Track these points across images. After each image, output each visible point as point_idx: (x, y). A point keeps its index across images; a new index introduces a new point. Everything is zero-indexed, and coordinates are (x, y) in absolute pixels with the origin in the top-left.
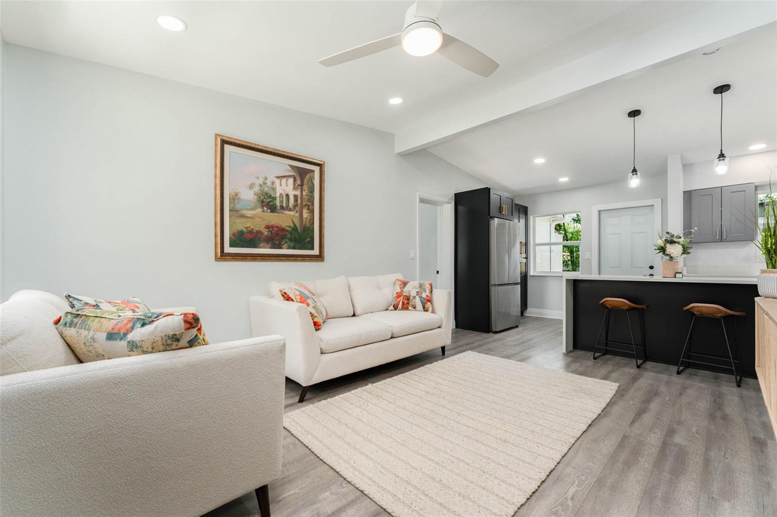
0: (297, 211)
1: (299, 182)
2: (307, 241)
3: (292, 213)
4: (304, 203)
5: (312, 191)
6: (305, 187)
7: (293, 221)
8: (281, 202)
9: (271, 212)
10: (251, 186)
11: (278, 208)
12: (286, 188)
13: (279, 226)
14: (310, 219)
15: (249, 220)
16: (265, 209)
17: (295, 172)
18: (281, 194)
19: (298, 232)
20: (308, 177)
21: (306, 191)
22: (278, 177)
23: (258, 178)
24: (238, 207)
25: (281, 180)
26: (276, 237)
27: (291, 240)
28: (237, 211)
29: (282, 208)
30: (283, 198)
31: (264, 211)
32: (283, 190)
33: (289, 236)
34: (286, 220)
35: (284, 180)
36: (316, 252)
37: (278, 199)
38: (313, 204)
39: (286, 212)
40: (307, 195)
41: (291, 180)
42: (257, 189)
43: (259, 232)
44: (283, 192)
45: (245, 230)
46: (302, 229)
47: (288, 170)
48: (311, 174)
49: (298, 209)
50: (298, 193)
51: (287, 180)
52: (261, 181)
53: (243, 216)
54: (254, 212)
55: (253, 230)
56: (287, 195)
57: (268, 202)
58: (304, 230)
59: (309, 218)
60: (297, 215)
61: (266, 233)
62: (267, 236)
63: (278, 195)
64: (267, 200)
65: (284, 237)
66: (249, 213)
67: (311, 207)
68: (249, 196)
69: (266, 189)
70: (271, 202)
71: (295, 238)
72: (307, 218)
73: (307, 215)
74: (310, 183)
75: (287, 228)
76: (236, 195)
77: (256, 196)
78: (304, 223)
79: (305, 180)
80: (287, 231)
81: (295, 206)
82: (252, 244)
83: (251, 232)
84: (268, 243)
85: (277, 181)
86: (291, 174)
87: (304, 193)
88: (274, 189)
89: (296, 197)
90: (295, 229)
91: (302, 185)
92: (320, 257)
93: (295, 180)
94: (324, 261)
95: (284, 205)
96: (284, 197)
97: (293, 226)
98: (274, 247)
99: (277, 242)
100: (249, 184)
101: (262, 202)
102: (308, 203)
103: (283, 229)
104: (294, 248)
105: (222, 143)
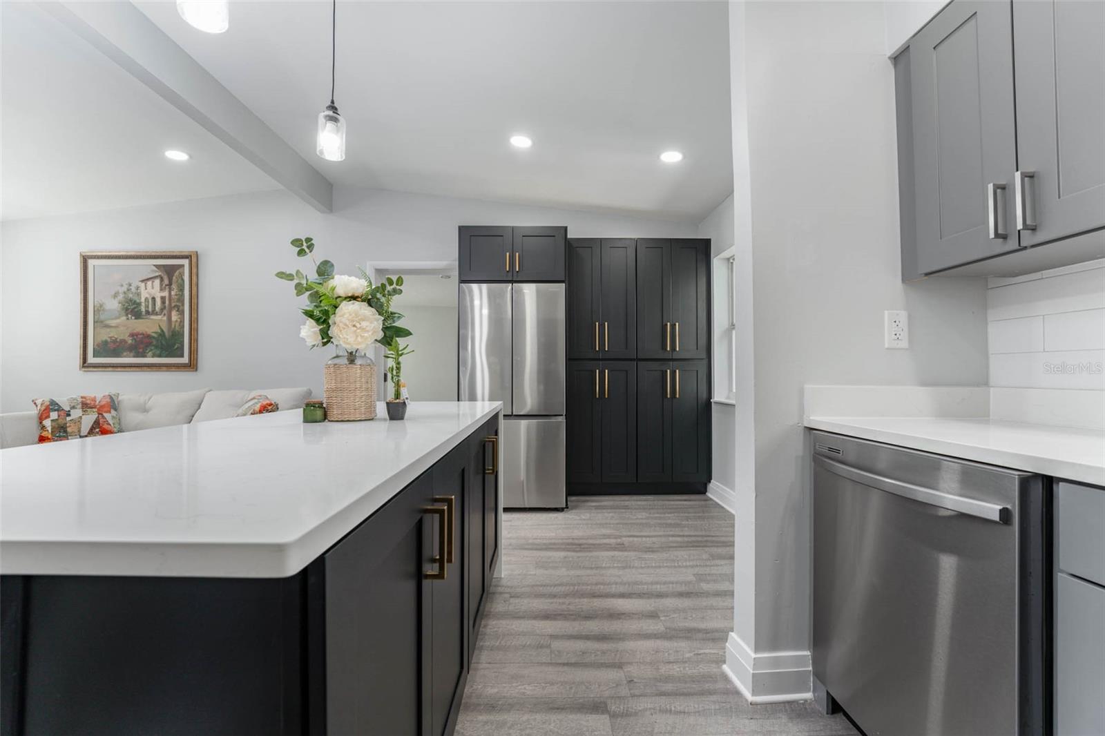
0: (165, 315)
1: (166, 281)
2: (176, 347)
3: (159, 317)
4: (173, 305)
5: (182, 289)
6: (174, 286)
7: (159, 326)
8: (147, 306)
9: (136, 319)
10: (115, 296)
11: (144, 313)
12: (154, 290)
13: (144, 332)
14: (181, 322)
15: (112, 329)
16: (130, 316)
17: (161, 271)
18: (146, 299)
19: (165, 338)
20: (177, 273)
21: (175, 290)
22: (142, 281)
23: (122, 286)
24: (102, 317)
25: (146, 284)
26: (141, 344)
27: (156, 347)
28: (102, 322)
29: (148, 313)
30: (148, 302)
31: (128, 319)
32: (148, 293)
33: (154, 343)
34: (150, 326)
35: (149, 283)
36: (185, 360)
37: (143, 304)
38: (183, 305)
39: (153, 317)
40: (176, 295)
41: (157, 282)
42: (121, 297)
43: (124, 341)
44: (148, 296)
45: (109, 340)
46: (171, 334)
47: (153, 271)
48: (181, 270)
49: (165, 312)
50: (166, 294)
51: (153, 282)
52: (124, 289)
53: (108, 326)
54: (118, 321)
55: (116, 339)
56: (154, 299)
57: (133, 309)
58: (173, 335)
59: (179, 320)
60: (165, 318)
61: (130, 342)
62: (131, 345)
63: (143, 300)
64: (132, 307)
65: (148, 345)
66: (113, 323)
67: (181, 308)
68: (113, 305)
69: (131, 295)
70: (135, 308)
71: (162, 344)
72: (176, 321)
73: (176, 317)
74: (180, 281)
75: (154, 335)
76: (101, 306)
77: (120, 305)
78: (173, 326)
79: (174, 278)
80: (154, 337)
81: (162, 310)
82: (116, 353)
83: (115, 341)
84: (131, 351)
85: (143, 285)
86: (157, 274)
87: (173, 293)
88: (139, 295)
89: (163, 299)
90: (162, 334)
91: (170, 284)
92: (192, 366)
93: (162, 280)
94: (196, 370)
95: (150, 310)
96: (150, 301)
97: (159, 331)
98: (137, 356)
99: (141, 350)
100: (113, 293)
101: (127, 309)
102: (178, 304)
103: (149, 336)
104: (160, 356)
105: (85, 260)
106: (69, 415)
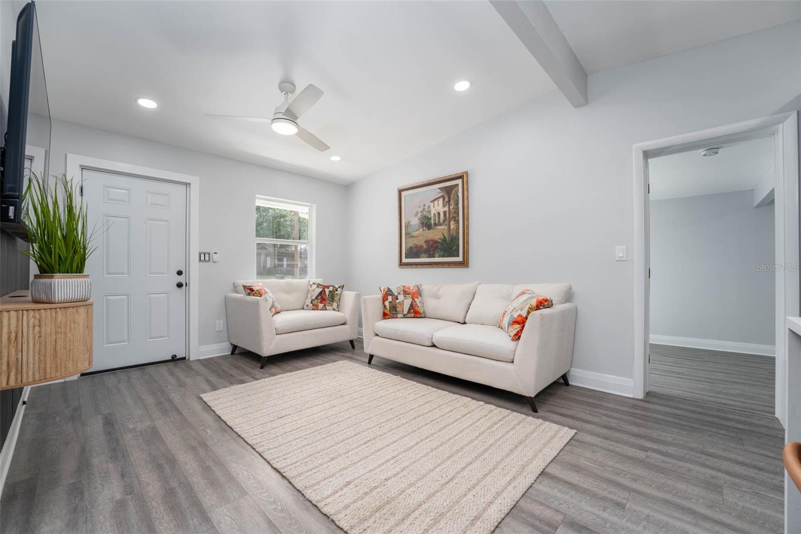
0: (446, 225)
1: (447, 199)
2: (454, 249)
3: (442, 227)
4: (451, 217)
5: (457, 204)
6: (452, 202)
7: (443, 234)
8: (435, 220)
9: (428, 230)
10: (416, 215)
11: (433, 225)
12: (439, 208)
13: (433, 239)
14: (457, 229)
15: (415, 238)
16: (425, 228)
17: (443, 192)
18: (434, 214)
19: (447, 243)
20: (453, 192)
21: (453, 205)
22: (432, 202)
23: (420, 207)
24: (410, 230)
25: (434, 203)
26: (432, 248)
27: (441, 250)
28: (409, 234)
29: (435, 224)
30: (436, 216)
31: (424, 230)
32: (436, 210)
33: (440, 247)
34: (437, 234)
35: (436, 202)
36: (460, 259)
37: (432, 218)
38: (458, 216)
39: (438, 227)
40: (453, 208)
41: (441, 200)
42: (419, 215)
43: (421, 246)
44: (435, 212)
45: (413, 246)
46: (450, 239)
47: (438, 193)
48: (456, 188)
49: (446, 222)
50: (446, 209)
51: (438, 201)
52: (421, 209)
53: (412, 237)
54: (418, 232)
55: (417, 245)
56: (439, 214)
57: (427, 223)
58: (451, 240)
59: (455, 228)
60: (446, 228)
61: (425, 246)
62: (426, 249)
63: (432, 215)
64: (426, 221)
65: (436, 248)
66: (415, 234)
67: (457, 218)
68: (415, 221)
69: (425, 213)
70: (427, 222)
71: (444, 247)
72: (454, 229)
73: (454, 226)
74: (456, 197)
75: (439, 240)
76: (409, 223)
77: (419, 221)
78: (452, 233)
79: (452, 196)
80: (439, 243)
81: (444, 221)
82: (417, 255)
83: (416, 247)
84: (426, 254)
85: (432, 204)
86: (441, 195)
87: (451, 207)
88: (430, 212)
89: (445, 212)
90: (444, 240)
91: (449, 201)
92: (464, 264)
93: (444, 199)
94: (468, 267)
95: (437, 222)
96: (437, 215)
97: (443, 238)
98: (429, 257)
99: (431, 253)
100: (415, 213)
101: (423, 223)
102: (455, 215)
103: (436, 242)
104: (443, 256)
105: (400, 191)
106: (397, 299)
